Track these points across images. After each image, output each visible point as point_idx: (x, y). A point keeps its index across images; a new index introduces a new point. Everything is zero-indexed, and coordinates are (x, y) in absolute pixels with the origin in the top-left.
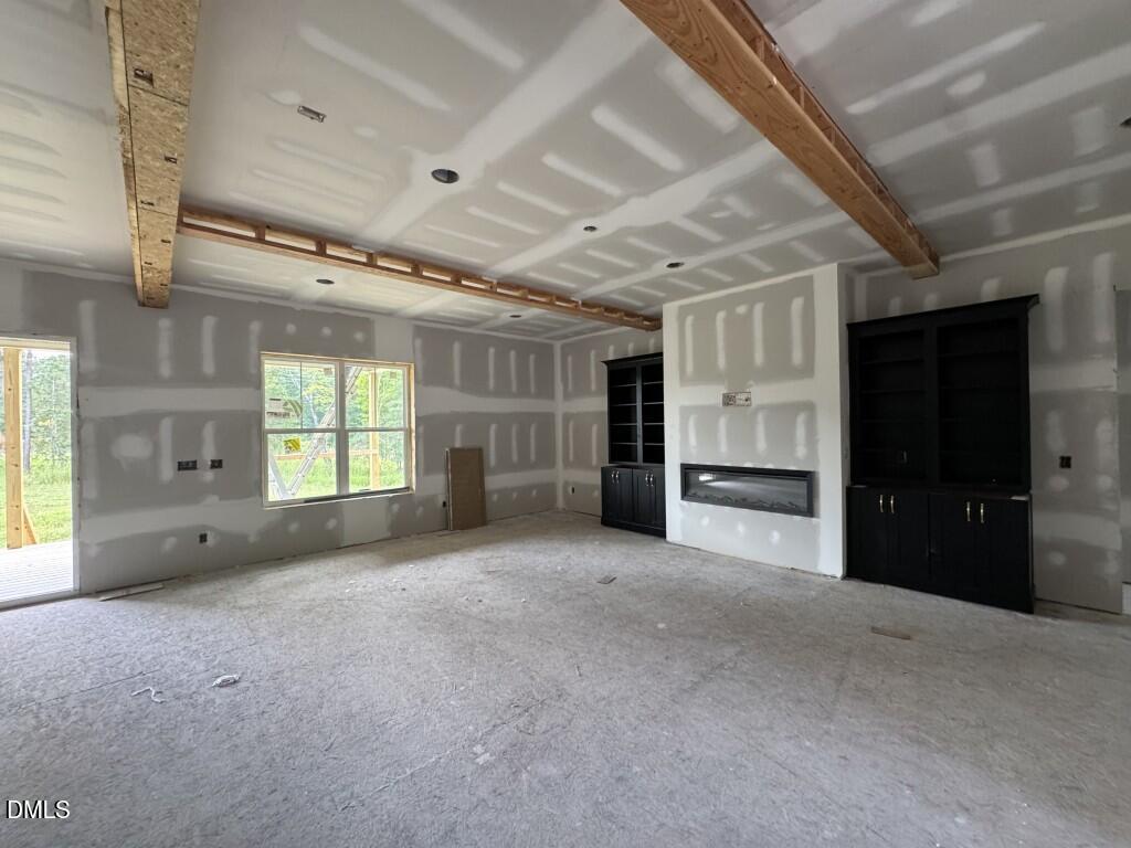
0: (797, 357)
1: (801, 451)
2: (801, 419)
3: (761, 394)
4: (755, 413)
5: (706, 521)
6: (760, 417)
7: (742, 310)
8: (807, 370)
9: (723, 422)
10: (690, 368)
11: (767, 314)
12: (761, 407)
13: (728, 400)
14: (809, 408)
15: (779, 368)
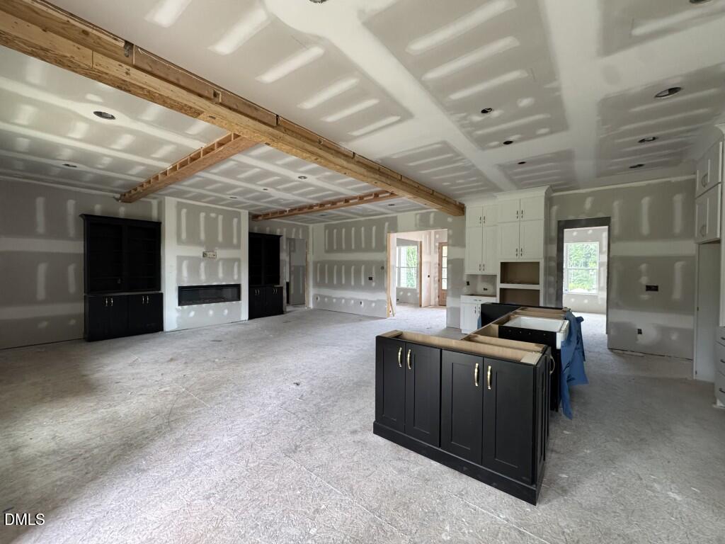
0: (235, 241)
1: (236, 277)
2: (236, 264)
3: (222, 254)
4: (218, 261)
5: (192, 314)
6: (221, 263)
7: (213, 215)
8: (238, 246)
9: (202, 265)
10: (184, 236)
11: (224, 220)
12: (221, 259)
13: (204, 255)
14: (239, 260)
15: (228, 244)
